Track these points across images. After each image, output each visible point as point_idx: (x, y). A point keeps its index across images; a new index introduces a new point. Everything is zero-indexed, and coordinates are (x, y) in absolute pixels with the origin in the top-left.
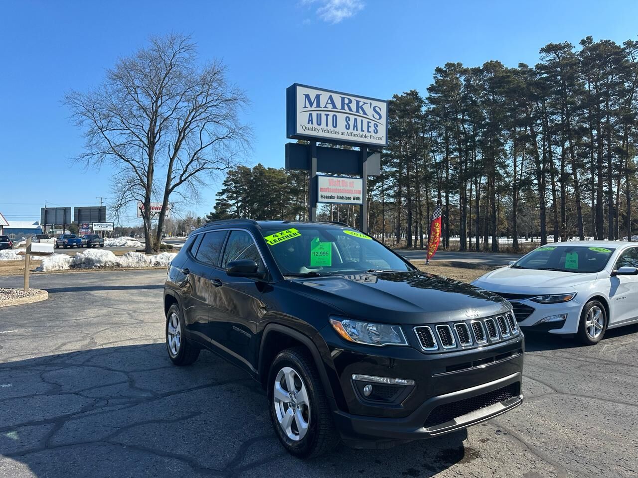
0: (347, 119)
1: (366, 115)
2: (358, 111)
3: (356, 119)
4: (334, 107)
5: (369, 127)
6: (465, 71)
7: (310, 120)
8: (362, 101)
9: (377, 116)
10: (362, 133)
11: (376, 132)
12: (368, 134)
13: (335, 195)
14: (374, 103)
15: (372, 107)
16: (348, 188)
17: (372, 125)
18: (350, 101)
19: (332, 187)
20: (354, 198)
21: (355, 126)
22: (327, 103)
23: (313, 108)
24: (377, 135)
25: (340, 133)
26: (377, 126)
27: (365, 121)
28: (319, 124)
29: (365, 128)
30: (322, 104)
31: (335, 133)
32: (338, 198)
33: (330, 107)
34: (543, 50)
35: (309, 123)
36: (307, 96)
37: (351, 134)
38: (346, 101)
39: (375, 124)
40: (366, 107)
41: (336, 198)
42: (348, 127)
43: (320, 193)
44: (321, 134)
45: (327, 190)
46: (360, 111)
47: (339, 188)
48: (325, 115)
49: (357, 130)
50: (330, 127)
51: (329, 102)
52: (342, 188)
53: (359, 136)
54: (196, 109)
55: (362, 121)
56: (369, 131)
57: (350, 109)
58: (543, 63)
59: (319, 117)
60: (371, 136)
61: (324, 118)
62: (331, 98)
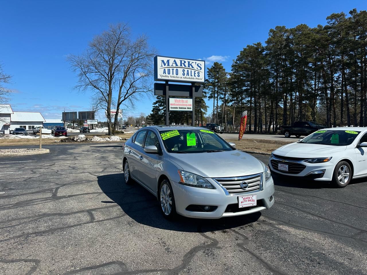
0: (184, 71)
1: (194, 68)
2: (189, 66)
3: (188, 71)
4: (177, 65)
5: (195, 74)
6: (286, 31)
7: (165, 72)
8: (191, 61)
9: (199, 69)
10: (192, 77)
11: (199, 76)
12: (195, 77)
13: (178, 107)
14: (198, 62)
15: (197, 64)
16: (185, 103)
17: (196, 72)
18: (185, 62)
19: (176, 103)
20: (188, 108)
21: (188, 74)
22: (173, 64)
23: (166, 67)
24: (199, 78)
25: (180, 78)
26: (199, 73)
27: (193, 71)
28: (169, 74)
29: (193, 74)
30: (170, 64)
31: (177, 77)
32: (180, 108)
33: (174, 65)
34: (328, 18)
35: (164, 73)
36: (163, 61)
37: (186, 78)
38: (183, 62)
39: (198, 72)
40: (193, 65)
41: (178, 108)
42: (184, 74)
43: (170, 106)
44: (170, 78)
45: (174, 104)
46: (190, 66)
47: (180, 103)
48: (172, 69)
49: (189, 76)
50: (175, 75)
51: (174, 63)
52: (181, 103)
53: (189, 78)
54: (132, 61)
55: (191, 71)
56: (195, 76)
57: (185, 66)
58: (329, 25)
59: (169, 70)
60: (196, 78)
61: (171, 71)
62: (175, 61)
